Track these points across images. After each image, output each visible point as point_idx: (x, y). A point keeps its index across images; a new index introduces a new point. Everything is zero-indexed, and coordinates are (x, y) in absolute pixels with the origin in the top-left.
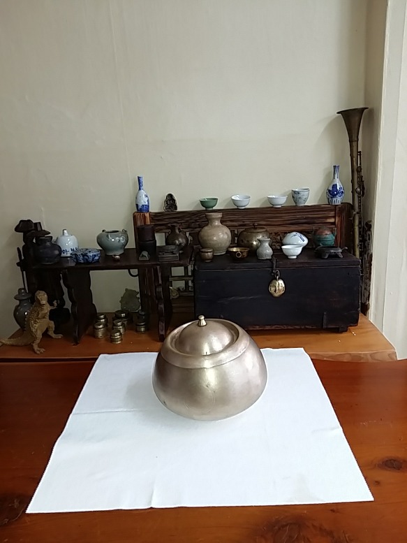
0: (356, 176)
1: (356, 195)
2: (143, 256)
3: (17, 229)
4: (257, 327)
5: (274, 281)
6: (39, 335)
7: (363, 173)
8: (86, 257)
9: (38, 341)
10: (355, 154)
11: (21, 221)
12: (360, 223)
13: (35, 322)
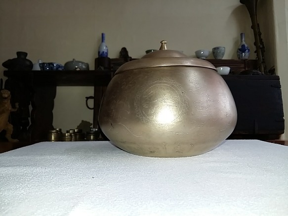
0: (258, 39)
1: (260, 51)
3: (4, 64)
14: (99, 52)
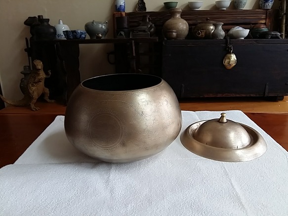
2: (121, 35)
3: (26, 23)
4: (211, 94)
5: (228, 55)
6: (36, 95)
8: (75, 34)
9: (34, 101)
11: (29, 18)
13: (33, 85)
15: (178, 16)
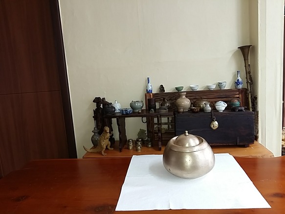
0: (248, 75)
1: (249, 84)
2: (152, 111)
3: (94, 101)
5: (213, 122)
7: (251, 74)
8: (127, 112)
10: (247, 66)
11: (96, 98)
12: (251, 97)
13: (103, 141)
14: (147, 90)
15: (184, 97)
